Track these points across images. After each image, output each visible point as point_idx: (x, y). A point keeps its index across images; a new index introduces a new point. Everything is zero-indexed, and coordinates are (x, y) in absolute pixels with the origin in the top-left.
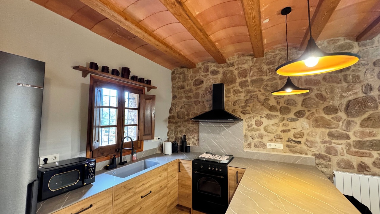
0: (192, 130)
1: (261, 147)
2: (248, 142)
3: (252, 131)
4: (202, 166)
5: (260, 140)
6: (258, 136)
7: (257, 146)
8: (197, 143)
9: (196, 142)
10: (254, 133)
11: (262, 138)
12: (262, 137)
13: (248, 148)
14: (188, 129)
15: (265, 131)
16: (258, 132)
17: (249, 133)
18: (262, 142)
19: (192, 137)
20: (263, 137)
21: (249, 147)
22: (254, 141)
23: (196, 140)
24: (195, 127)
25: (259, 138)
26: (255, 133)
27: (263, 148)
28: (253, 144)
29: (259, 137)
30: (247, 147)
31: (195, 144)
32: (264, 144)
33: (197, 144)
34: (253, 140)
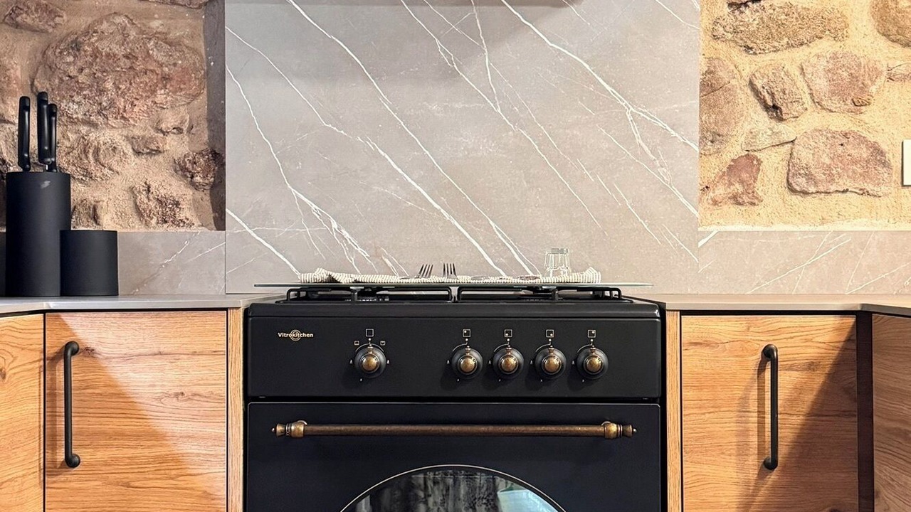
0: (119, 51)
1: (848, 184)
2: (734, 150)
3: (770, 38)
4: (376, 344)
5: (840, 122)
6: (821, 84)
7: (809, 177)
8: (189, 192)
9: (176, 188)
10: (790, 60)
11: (859, 104)
12: (863, 88)
13: (733, 209)
14: (76, 46)
15: (886, 35)
16: (825, 46)
17: (747, 65)
18: (863, 140)
19: (130, 139)
20: (873, 89)
21: (736, 200)
22: (787, 130)
23: (183, 170)
24: (156, 24)
25: (835, 104)
26: (800, 54)
27: (864, 192)
28: (773, 163)
29: (838, 91)
30: (720, 191)
31: (168, 211)
32: (877, 151)
33: (185, 213)
34: (781, 127)
